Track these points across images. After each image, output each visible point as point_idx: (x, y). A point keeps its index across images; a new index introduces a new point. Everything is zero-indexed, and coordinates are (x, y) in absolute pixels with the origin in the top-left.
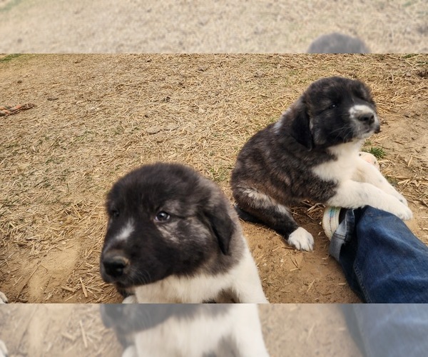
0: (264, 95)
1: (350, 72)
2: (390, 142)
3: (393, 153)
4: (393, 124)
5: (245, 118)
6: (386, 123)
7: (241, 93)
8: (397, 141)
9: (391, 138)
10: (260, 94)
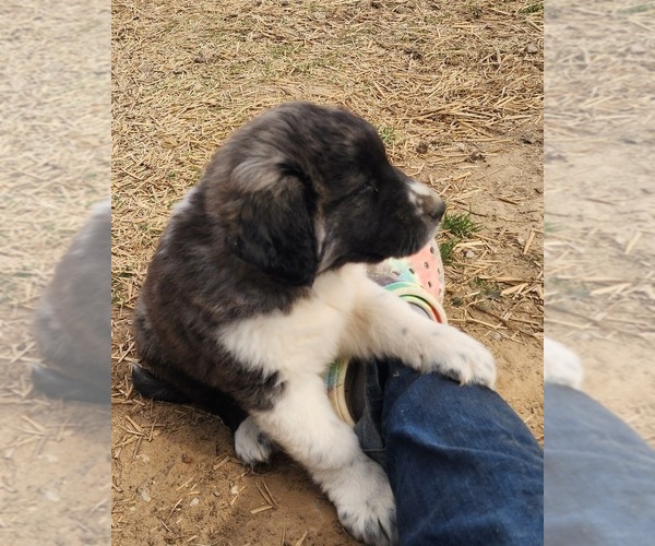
0: (213, 102)
1: (408, 45)
2: (489, 201)
3: (492, 226)
4: (496, 160)
5: (168, 156)
6: (481, 157)
7: (162, 100)
8: (503, 197)
9: (492, 191)
10: (204, 100)
